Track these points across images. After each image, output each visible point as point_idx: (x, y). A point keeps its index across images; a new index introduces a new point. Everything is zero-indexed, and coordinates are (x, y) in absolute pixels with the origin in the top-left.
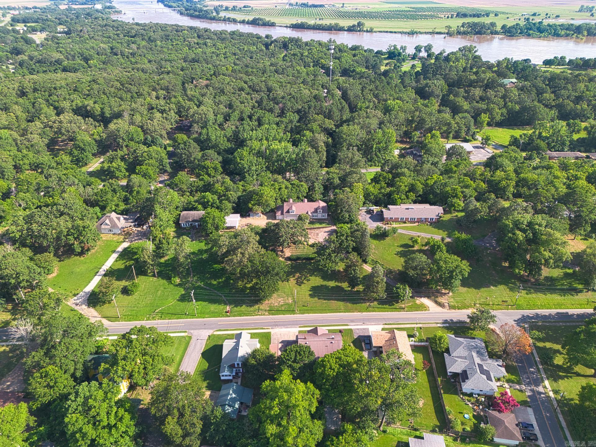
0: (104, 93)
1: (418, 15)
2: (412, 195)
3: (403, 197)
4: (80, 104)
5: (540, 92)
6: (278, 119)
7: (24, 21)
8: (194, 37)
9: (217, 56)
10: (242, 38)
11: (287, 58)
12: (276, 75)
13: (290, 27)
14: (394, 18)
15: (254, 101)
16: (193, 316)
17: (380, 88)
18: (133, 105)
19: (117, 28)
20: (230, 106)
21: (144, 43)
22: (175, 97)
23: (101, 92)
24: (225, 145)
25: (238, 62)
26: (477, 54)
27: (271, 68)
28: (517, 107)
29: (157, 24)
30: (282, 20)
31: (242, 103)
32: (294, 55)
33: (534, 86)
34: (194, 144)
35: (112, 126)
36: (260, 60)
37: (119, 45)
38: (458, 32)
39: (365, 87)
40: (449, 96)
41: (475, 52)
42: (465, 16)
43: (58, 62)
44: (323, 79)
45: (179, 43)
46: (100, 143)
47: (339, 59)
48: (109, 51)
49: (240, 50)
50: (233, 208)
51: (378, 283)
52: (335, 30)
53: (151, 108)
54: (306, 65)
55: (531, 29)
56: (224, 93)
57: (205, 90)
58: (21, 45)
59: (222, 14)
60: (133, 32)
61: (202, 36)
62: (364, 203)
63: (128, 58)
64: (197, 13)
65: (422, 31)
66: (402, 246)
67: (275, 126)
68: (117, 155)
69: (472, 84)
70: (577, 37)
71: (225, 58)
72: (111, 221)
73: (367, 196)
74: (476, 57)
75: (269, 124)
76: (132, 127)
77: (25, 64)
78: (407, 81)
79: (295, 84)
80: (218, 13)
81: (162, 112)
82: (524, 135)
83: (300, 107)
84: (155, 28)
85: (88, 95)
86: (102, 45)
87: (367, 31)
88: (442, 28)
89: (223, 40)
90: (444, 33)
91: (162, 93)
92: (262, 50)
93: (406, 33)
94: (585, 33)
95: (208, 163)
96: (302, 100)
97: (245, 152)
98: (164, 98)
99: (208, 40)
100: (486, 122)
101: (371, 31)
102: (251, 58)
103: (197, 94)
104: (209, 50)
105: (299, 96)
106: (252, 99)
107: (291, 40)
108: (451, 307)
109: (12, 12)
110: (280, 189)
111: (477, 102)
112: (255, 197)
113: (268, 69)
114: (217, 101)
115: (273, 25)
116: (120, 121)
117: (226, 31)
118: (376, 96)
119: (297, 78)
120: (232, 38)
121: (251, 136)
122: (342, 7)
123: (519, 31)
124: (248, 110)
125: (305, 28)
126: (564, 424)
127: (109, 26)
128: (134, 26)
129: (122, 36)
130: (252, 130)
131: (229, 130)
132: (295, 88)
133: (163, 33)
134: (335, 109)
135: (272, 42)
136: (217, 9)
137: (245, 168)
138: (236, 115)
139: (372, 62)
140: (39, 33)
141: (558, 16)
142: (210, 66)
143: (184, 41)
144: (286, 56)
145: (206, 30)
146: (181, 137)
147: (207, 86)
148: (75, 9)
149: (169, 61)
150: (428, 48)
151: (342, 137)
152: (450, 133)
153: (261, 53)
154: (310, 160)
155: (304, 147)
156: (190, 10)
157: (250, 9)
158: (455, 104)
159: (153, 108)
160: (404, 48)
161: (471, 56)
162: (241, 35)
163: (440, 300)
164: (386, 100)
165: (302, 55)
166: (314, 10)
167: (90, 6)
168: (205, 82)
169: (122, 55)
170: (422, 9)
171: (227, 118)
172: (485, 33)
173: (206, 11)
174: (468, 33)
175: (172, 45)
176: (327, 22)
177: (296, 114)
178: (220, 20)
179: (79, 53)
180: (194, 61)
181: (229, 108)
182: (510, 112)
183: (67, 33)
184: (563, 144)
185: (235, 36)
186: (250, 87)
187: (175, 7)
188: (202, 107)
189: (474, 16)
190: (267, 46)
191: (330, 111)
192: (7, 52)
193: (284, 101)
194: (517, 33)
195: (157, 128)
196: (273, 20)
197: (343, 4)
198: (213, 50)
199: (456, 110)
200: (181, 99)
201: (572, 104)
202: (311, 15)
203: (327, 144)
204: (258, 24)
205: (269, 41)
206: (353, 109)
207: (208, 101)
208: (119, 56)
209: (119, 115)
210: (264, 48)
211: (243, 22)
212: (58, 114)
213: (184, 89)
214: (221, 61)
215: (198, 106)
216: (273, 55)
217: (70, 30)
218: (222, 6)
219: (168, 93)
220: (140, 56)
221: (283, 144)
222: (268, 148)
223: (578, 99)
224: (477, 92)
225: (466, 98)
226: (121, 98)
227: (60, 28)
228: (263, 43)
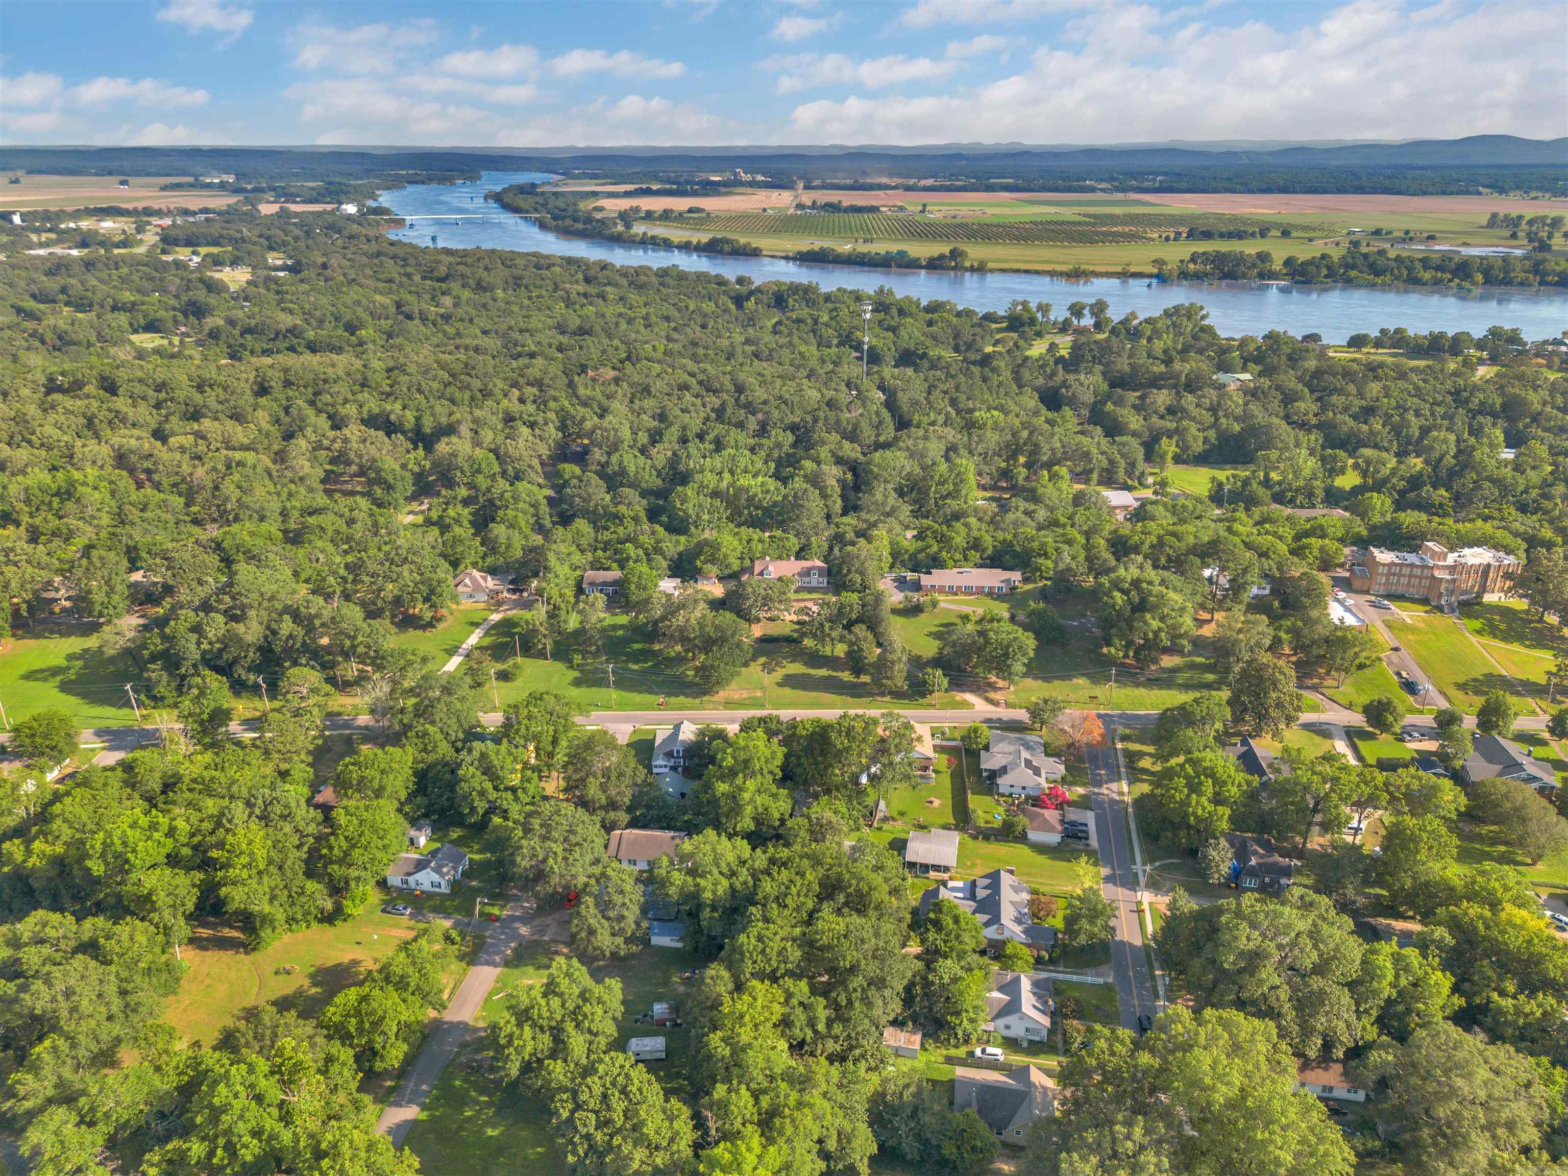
0: (419, 391)
1: (1097, 233)
2: (974, 556)
3: (958, 556)
4: (377, 410)
5: (1289, 398)
6: (752, 441)
7: (191, 242)
8: (577, 282)
9: (629, 322)
10: (683, 283)
11: (782, 328)
12: (756, 363)
13: (794, 259)
14: (1041, 239)
15: (708, 409)
16: (609, 708)
17: (963, 387)
18: (478, 413)
19: (404, 260)
20: (662, 417)
21: (466, 294)
22: (555, 399)
23: (414, 389)
24: (652, 481)
25: (675, 336)
26: (1206, 322)
27: (746, 348)
28: (1237, 428)
29: (493, 251)
30: (779, 242)
31: (683, 411)
32: (799, 321)
33: (1278, 388)
34: (595, 479)
35: (443, 447)
36: (723, 332)
37: (411, 298)
38: (1182, 273)
39: (935, 387)
40: (1104, 404)
41: (1203, 318)
42: (1207, 235)
43: (293, 331)
44: (853, 368)
45: (544, 293)
46: (419, 477)
47: (894, 332)
48: (394, 310)
49: (679, 310)
50: (670, 568)
51: (893, 662)
52: (899, 266)
53: (509, 419)
54: (822, 343)
55: (1353, 267)
56: (649, 393)
57: (613, 388)
58: (200, 295)
59: (639, 229)
60: (443, 270)
61: (596, 278)
62: (892, 567)
63: (434, 325)
64: (580, 226)
65: (1098, 269)
66: (941, 625)
67: (747, 452)
68: (455, 498)
69: (1155, 382)
70: (1460, 287)
71: (646, 326)
72: (474, 580)
73: (896, 555)
74: (1203, 329)
75: (737, 448)
76: (478, 451)
77: (223, 337)
78: (1026, 375)
79: (793, 378)
80: (628, 226)
81: (532, 425)
82: (1234, 476)
83: (798, 420)
84: (487, 260)
85: (389, 395)
86: (378, 297)
87: (972, 269)
88: (1147, 264)
89: (641, 287)
90: (1150, 276)
91: (531, 391)
92: (726, 311)
93: (1061, 274)
94: (1479, 278)
95: (623, 509)
96: (802, 407)
97: (689, 491)
98: (534, 402)
99: (608, 289)
100: (1170, 455)
101: (980, 269)
102: (704, 326)
103: (598, 394)
104: (611, 310)
105: (796, 399)
106: (704, 405)
107: (795, 289)
108: (1008, 705)
109: (156, 221)
110: (749, 541)
111: (1162, 417)
112: (706, 549)
113: (739, 350)
114: (636, 407)
115: (754, 253)
116: (454, 439)
117: (649, 269)
118: (953, 402)
119: (798, 368)
120: (661, 284)
121: (702, 466)
122: (923, 211)
123: (1324, 272)
124: (695, 423)
125: (829, 262)
126: (1133, 826)
127: (386, 255)
128: (443, 257)
129: (417, 278)
130: (704, 457)
131: (661, 457)
132: (792, 386)
133: (506, 272)
134: (864, 425)
135: (751, 293)
136: (626, 217)
137: (689, 516)
138: (673, 433)
139: (967, 336)
140: (228, 269)
141: (1431, 238)
142: (616, 342)
143: (556, 289)
144: (780, 323)
145: (604, 266)
146: (570, 469)
147: (617, 381)
148: (296, 214)
149: (527, 331)
150: (1099, 308)
151: (871, 471)
152: (1091, 471)
153: (727, 317)
154: (806, 503)
155: (798, 483)
156: (564, 218)
157: (703, 215)
158: (1115, 420)
159: (513, 419)
160: (1044, 308)
161: (1191, 326)
162: (682, 276)
163: (992, 695)
164: (971, 411)
165: (816, 322)
166: (855, 219)
167: (329, 207)
168: (612, 374)
169: (424, 318)
170: (1112, 219)
171: (656, 437)
172: (1244, 276)
173: (602, 222)
174: (1206, 275)
175: (530, 298)
176: (880, 248)
177: (788, 433)
178: (634, 242)
179: (332, 314)
180: (582, 331)
181: (661, 421)
182: (1224, 438)
183: (294, 270)
184: (1310, 495)
185: (667, 280)
186: (700, 383)
187: (527, 212)
188: (609, 418)
189: (1230, 236)
190: (739, 301)
191: (856, 427)
192: (174, 309)
193: (766, 408)
194: (1319, 275)
195: (525, 453)
196: (755, 242)
197: (924, 206)
198: (620, 309)
199: (1113, 429)
200: (566, 403)
201: (1351, 423)
202: (846, 232)
203: (842, 482)
204: (721, 252)
205: (743, 290)
206: (903, 424)
207: (619, 406)
208: (417, 321)
209: (450, 430)
210: (733, 307)
211: (686, 247)
212: (336, 427)
213: (571, 385)
214: (638, 332)
215: (601, 417)
216: (751, 321)
217: (298, 263)
218: (637, 210)
219: (541, 391)
220: (462, 320)
221: (760, 479)
222: (732, 484)
223: (1367, 413)
224: (1162, 398)
225: (1137, 408)
226: (452, 401)
227: (274, 259)
228: (732, 294)
